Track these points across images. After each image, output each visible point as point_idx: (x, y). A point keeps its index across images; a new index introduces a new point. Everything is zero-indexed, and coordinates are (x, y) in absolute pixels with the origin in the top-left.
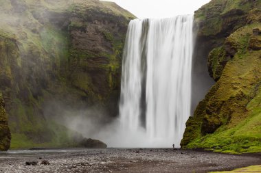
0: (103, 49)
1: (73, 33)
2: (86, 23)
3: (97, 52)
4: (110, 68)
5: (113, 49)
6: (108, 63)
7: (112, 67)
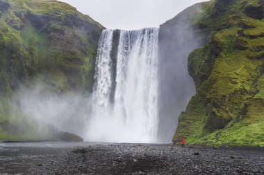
0: (79, 52)
1: (52, 34)
2: (65, 27)
3: (73, 54)
4: (84, 69)
5: (88, 52)
6: (82, 64)
7: (86, 68)
